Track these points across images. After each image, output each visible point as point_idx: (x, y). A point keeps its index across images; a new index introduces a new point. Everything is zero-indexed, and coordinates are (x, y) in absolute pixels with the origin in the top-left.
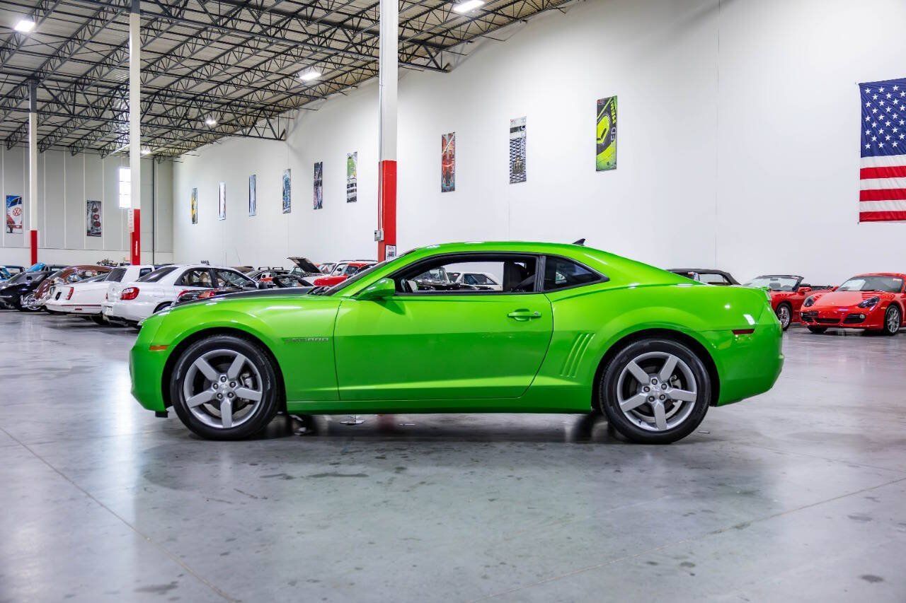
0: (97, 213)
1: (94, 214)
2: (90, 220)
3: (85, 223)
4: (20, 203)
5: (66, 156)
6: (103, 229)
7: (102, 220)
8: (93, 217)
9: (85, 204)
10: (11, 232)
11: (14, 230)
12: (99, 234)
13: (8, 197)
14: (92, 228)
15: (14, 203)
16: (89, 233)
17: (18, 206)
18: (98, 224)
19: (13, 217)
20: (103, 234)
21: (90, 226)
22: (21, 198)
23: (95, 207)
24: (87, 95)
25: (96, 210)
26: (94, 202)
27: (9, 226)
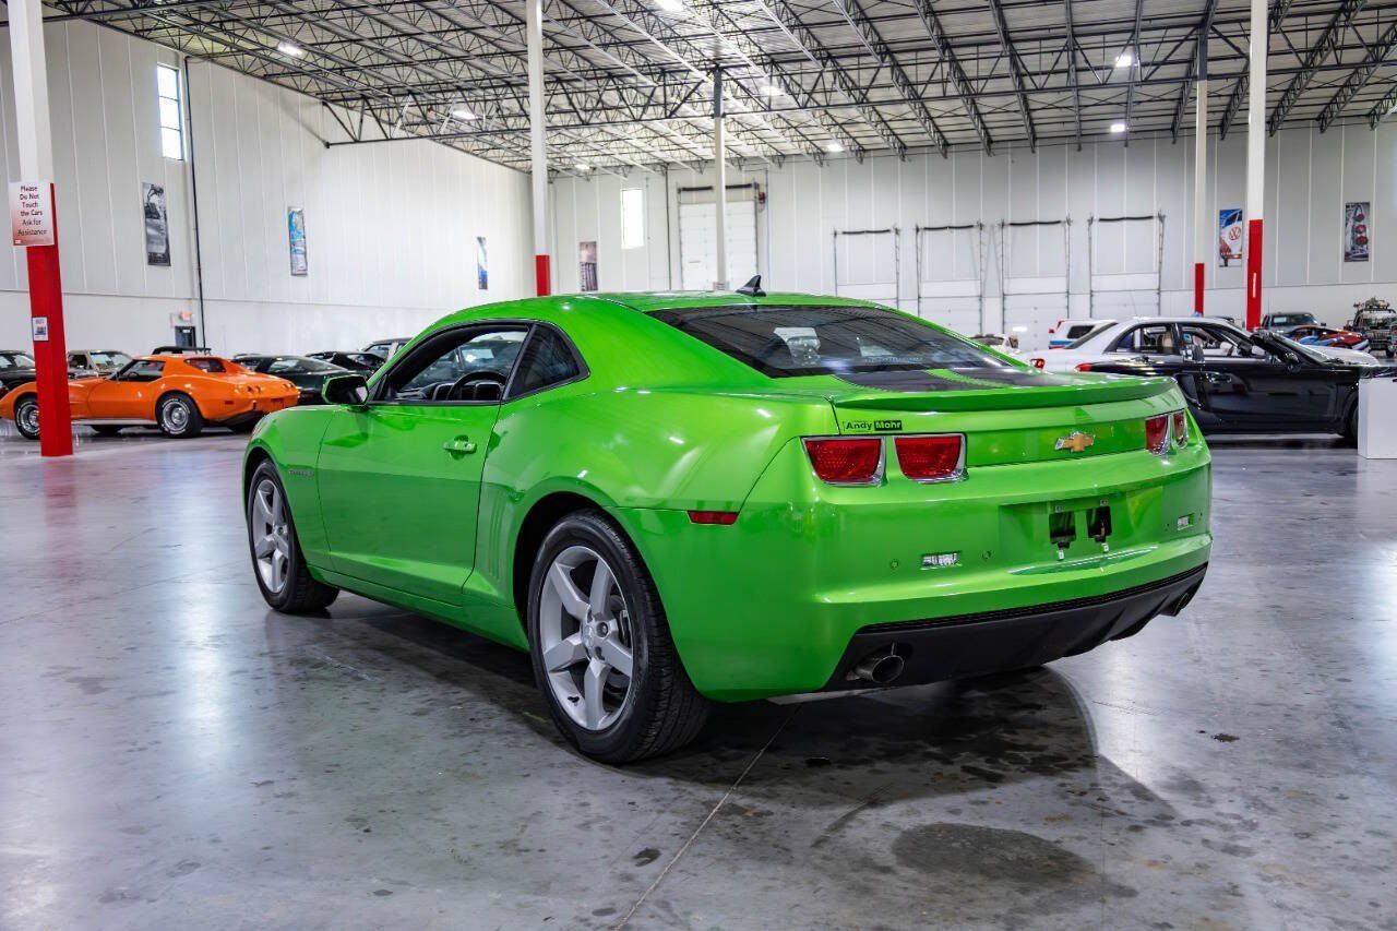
0: (1362, 223)
1: (1357, 224)
2: (1350, 235)
3: (1342, 240)
4: (1240, 219)
5: (1312, 134)
6: (1372, 248)
7: (1371, 233)
8: (1356, 230)
9: (1342, 208)
10: (1226, 265)
11: (1230, 262)
12: (1365, 257)
13: (1222, 213)
14: (1353, 249)
15: (1230, 221)
16: (1348, 257)
17: (1237, 224)
18: (1364, 241)
19: (1228, 242)
20: (1372, 258)
21: (1350, 243)
22: (1241, 212)
23: (1359, 212)
24: (1358, 28)
25: (1361, 218)
26: (1357, 205)
27: (1223, 257)
